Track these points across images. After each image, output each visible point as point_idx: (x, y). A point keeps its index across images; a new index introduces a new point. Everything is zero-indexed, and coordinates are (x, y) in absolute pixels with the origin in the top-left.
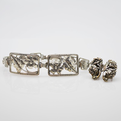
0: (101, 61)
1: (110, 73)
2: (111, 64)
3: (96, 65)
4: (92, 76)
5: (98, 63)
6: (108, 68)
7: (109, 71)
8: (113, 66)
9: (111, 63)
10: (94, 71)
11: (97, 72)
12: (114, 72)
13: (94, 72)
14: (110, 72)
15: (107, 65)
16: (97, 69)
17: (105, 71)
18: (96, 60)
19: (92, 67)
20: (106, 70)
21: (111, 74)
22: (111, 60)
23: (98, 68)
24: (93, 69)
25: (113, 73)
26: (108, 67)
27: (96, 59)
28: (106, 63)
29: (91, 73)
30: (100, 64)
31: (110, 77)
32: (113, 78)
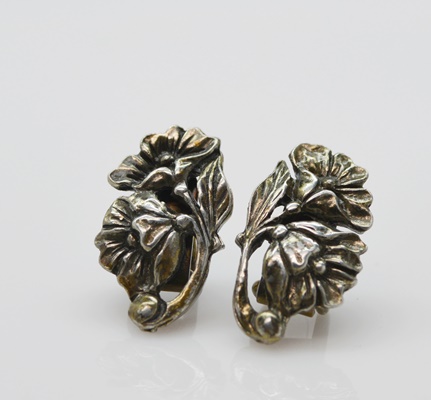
0: (207, 154)
1: (303, 263)
2: (314, 178)
3: (164, 191)
4: (123, 292)
5: (179, 179)
6: (286, 219)
7: (299, 249)
8: (334, 201)
9: (316, 170)
10: (147, 247)
11: (175, 262)
12: (345, 254)
13: (147, 258)
14: (304, 253)
15: (279, 192)
16: (175, 226)
17: (256, 244)
18: (160, 149)
19: (130, 213)
20: (268, 236)
21: (311, 268)
22: (319, 149)
23: (181, 217)
24: (136, 233)
25: (330, 265)
26: (292, 206)
27: (163, 144)
28: (272, 168)
29: (115, 270)
30: (199, 179)
31: (304, 304)
32: (335, 310)
